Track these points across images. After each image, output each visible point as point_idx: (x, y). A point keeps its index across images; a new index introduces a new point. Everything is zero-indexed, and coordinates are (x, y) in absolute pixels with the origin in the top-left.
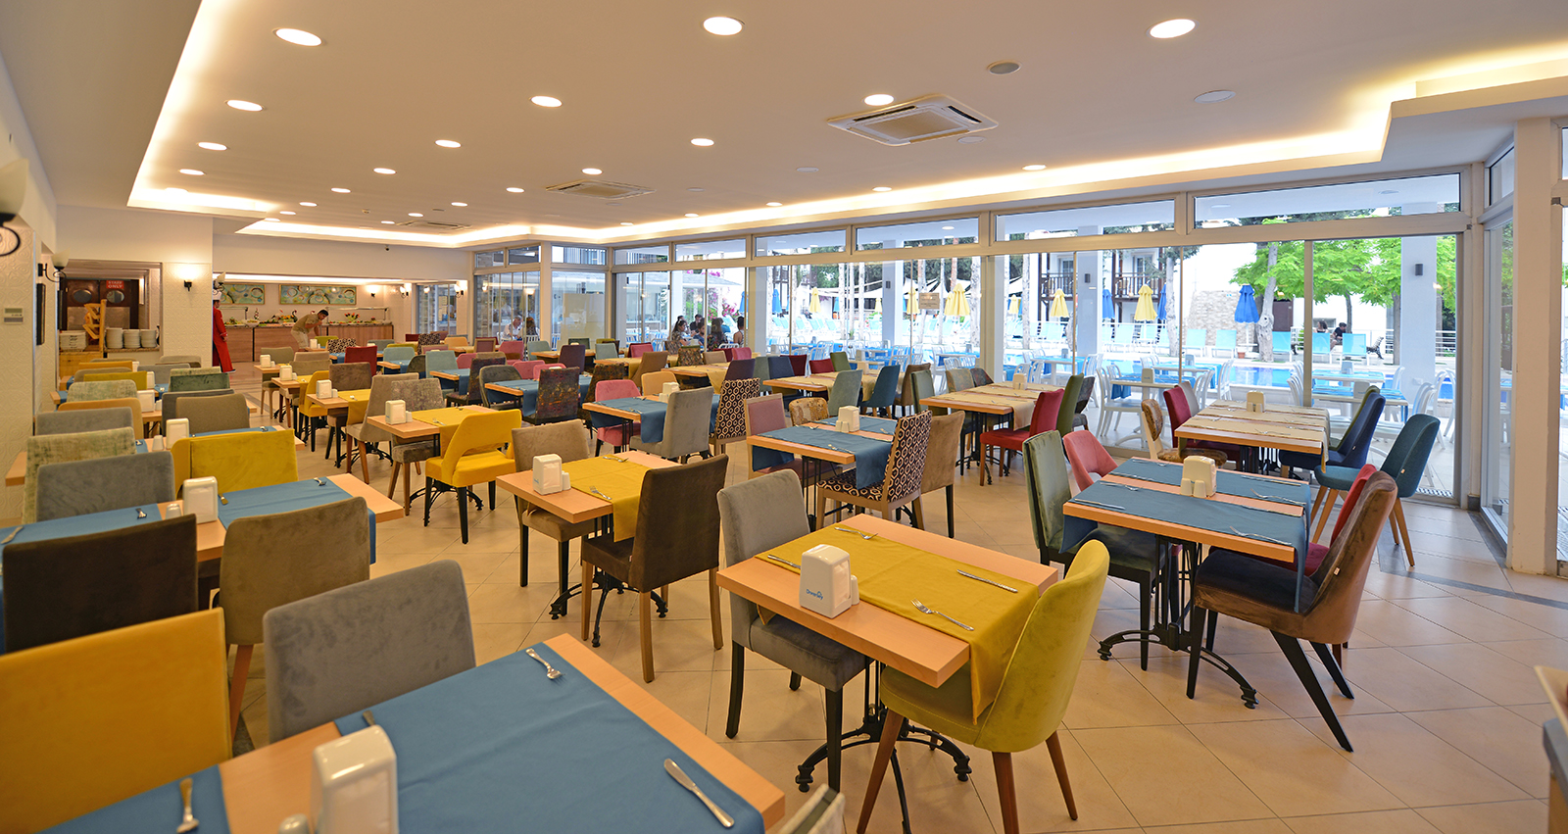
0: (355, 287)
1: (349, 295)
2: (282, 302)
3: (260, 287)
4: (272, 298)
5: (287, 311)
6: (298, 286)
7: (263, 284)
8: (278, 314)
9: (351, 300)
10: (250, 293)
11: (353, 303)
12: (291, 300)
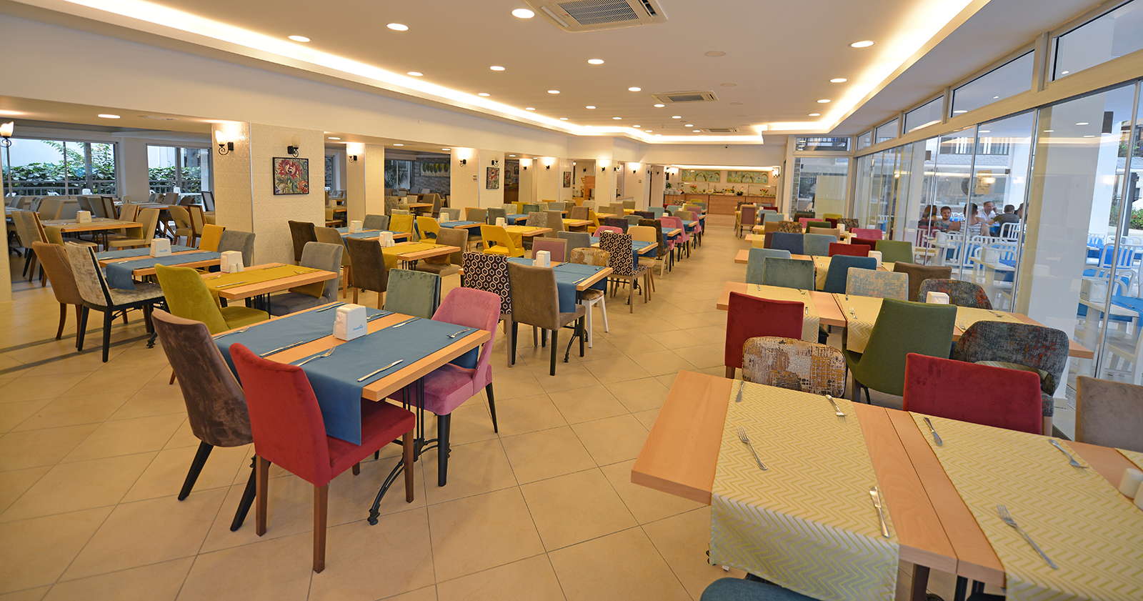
0: (767, 172)
1: (764, 177)
2: (729, 181)
3: (718, 173)
4: (724, 178)
5: (730, 186)
6: (736, 172)
7: (719, 171)
8: (725, 188)
9: (765, 181)
10: (713, 176)
11: (766, 182)
12: (732, 180)
